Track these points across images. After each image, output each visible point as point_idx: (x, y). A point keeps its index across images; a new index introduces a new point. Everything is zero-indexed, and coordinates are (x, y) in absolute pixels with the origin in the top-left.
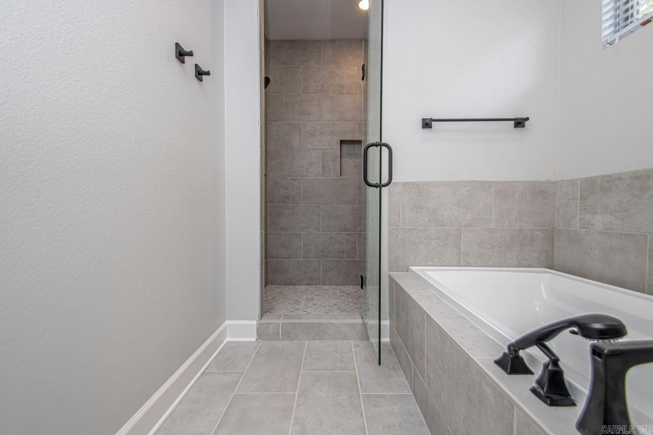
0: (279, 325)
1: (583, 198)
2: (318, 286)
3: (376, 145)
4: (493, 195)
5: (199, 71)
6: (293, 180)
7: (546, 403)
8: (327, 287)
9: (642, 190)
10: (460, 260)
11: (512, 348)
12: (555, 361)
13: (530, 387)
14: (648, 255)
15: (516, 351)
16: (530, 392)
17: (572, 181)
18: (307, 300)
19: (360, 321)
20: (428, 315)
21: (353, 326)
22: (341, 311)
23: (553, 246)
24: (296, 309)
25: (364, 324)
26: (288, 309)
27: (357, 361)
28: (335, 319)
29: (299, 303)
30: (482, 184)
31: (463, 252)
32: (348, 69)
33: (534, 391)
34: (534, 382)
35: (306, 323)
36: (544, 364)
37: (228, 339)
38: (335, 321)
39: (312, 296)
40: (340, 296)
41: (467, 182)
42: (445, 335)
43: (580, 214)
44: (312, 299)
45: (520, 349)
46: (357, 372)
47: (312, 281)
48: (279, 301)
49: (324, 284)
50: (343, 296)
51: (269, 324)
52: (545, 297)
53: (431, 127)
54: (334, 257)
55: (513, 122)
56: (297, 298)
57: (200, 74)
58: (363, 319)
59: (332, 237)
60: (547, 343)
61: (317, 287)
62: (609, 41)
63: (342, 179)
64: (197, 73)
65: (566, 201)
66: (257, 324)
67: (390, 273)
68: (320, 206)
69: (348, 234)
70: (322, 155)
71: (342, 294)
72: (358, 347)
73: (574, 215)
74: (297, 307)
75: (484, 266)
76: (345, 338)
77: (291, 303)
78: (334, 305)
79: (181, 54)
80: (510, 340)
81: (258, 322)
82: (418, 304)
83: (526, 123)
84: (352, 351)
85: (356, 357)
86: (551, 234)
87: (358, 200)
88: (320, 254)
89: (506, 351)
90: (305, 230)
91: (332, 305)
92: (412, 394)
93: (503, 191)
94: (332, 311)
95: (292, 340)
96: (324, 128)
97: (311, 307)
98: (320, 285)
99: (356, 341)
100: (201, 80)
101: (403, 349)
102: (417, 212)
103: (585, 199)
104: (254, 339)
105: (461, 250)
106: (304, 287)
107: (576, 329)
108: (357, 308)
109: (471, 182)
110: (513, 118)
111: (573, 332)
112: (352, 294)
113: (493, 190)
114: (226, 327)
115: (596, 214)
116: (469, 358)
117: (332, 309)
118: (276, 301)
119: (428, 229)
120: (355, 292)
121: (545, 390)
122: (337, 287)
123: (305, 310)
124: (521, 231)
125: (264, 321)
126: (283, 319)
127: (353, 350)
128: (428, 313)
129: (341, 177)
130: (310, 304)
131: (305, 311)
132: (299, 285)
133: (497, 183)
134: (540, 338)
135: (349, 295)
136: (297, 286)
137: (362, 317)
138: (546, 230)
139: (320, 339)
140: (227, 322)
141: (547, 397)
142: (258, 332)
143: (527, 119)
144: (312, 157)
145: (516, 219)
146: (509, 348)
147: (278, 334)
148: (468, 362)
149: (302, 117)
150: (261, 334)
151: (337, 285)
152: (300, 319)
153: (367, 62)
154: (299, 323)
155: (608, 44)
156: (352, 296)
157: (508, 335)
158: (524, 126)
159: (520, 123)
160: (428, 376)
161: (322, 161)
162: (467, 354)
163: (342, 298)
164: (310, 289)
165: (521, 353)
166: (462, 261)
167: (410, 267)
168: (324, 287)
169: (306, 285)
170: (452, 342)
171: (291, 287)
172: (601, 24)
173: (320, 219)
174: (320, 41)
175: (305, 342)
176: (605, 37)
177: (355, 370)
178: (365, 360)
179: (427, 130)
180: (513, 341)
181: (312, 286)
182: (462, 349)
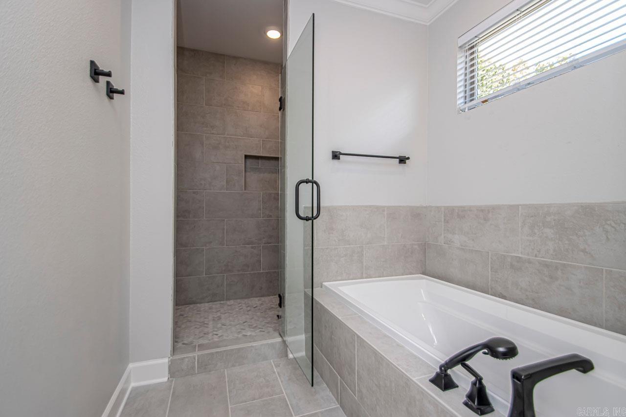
0: (195, 358)
1: (446, 222)
2: (222, 302)
3: (307, 182)
4: (386, 217)
5: (111, 88)
6: (194, 193)
7: (478, 414)
8: (232, 302)
9: (485, 220)
10: (363, 273)
11: (443, 368)
12: (479, 379)
13: (463, 401)
14: (490, 266)
15: (446, 371)
16: (463, 405)
17: (438, 207)
18: (214, 320)
19: (279, 339)
20: (358, 337)
21: (272, 345)
22: (253, 328)
23: (425, 257)
24: (205, 334)
25: (284, 342)
26: (196, 335)
27: (282, 382)
28: (254, 341)
29: (206, 325)
30: (378, 208)
31: (365, 267)
32: (252, 87)
33: (466, 404)
34: (465, 396)
35: (225, 351)
36: (472, 382)
37: (133, 384)
38: (254, 344)
39: (219, 314)
40: (248, 311)
41: (366, 207)
42: (381, 358)
43: (444, 233)
44: (220, 318)
45: (448, 368)
46: (285, 393)
47: (214, 298)
48: (183, 326)
49: (228, 299)
50: (250, 310)
51: (183, 359)
52: (425, 299)
53: (339, 159)
54: (239, 271)
55: (398, 160)
56: (202, 320)
57: (111, 92)
58: (282, 337)
59: (236, 251)
60: (467, 362)
61: (221, 304)
62: (461, 109)
63: (246, 193)
64: (109, 90)
65: (434, 222)
66: (169, 362)
67: (306, 290)
68: (224, 220)
69: (252, 248)
70: (227, 170)
71: (249, 308)
72: (279, 366)
73: (440, 233)
74: (206, 330)
75: (380, 277)
76: (265, 358)
77: (198, 327)
78: (244, 323)
79: (96, 73)
80: (440, 362)
81: (170, 359)
82: (346, 326)
83: (407, 161)
84: (274, 373)
85: (280, 379)
86: (425, 247)
87: (263, 213)
88: (224, 269)
89: (438, 370)
90: (207, 245)
91: (242, 322)
92: (339, 406)
93: (393, 213)
94: (244, 329)
95: (210, 371)
96: (228, 142)
97: (221, 328)
98: (224, 300)
99: (275, 360)
100: (111, 98)
101: (327, 364)
102: (329, 234)
103: (448, 222)
104: (166, 379)
105: (363, 265)
106: (207, 304)
107: (486, 351)
108: (267, 323)
109: (370, 206)
110: (398, 156)
111: (485, 353)
112: (258, 307)
113: (386, 213)
114: (130, 373)
115: (456, 234)
116: (408, 379)
117: (244, 328)
118: (180, 327)
119: (337, 248)
120: (262, 304)
121: (476, 404)
122: (243, 301)
123: (215, 333)
124: (405, 246)
125: (177, 357)
126: (198, 351)
127: (275, 370)
128: (359, 334)
129: (246, 191)
130: (219, 325)
131: (217, 335)
132: (200, 303)
133: (389, 207)
134: (462, 359)
135: (256, 308)
136: (198, 305)
137: (280, 335)
138: (421, 244)
139: (239, 365)
140: (131, 366)
141: (478, 409)
142: (169, 370)
143: (408, 158)
144: (215, 170)
145: (402, 236)
146: (441, 368)
147: (193, 368)
148: (408, 382)
149: (205, 129)
150: (173, 372)
151: (242, 298)
152: (218, 347)
153: (285, 95)
154: (217, 352)
155: (461, 110)
156: (259, 309)
157: (440, 359)
158: (405, 163)
159: (403, 160)
160: (360, 391)
161: (227, 175)
162: (406, 375)
163: (250, 313)
164: (214, 306)
165: (449, 372)
166: (364, 274)
167: (323, 283)
168: (228, 303)
169: (208, 302)
170: (389, 364)
171: (192, 306)
172: (456, 95)
173: (224, 233)
174: (224, 55)
175: (224, 371)
176: (459, 104)
177: (283, 393)
178: (289, 379)
179: (336, 161)
180: (443, 362)
181: (215, 303)
182: (400, 370)
